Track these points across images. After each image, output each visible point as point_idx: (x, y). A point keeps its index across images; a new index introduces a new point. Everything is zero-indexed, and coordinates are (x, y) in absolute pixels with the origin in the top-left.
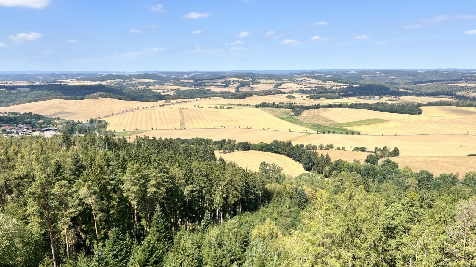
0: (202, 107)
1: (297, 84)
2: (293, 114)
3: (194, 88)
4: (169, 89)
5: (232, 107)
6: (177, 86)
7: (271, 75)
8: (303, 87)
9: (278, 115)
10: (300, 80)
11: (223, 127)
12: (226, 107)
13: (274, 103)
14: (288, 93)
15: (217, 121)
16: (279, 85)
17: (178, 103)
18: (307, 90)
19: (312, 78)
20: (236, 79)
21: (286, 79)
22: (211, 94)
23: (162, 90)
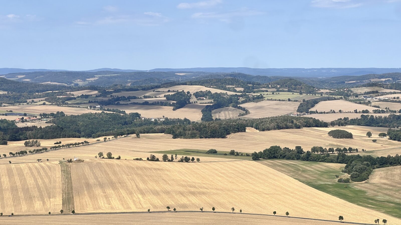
0: (119, 158)
1: (355, 102)
2: (347, 176)
3: (100, 112)
4: (36, 114)
5: (193, 159)
6: (58, 105)
7: (291, 79)
8: (371, 109)
9: (311, 178)
10: (363, 92)
11: (172, 210)
12: (179, 157)
13: (298, 148)
14: (333, 124)
15: (156, 193)
16: (310, 105)
17: (60, 146)
18: (380, 117)
19: (391, 88)
20: (204, 89)
21: (328, 91)
22: (141, 125)
23: (20, 114)
